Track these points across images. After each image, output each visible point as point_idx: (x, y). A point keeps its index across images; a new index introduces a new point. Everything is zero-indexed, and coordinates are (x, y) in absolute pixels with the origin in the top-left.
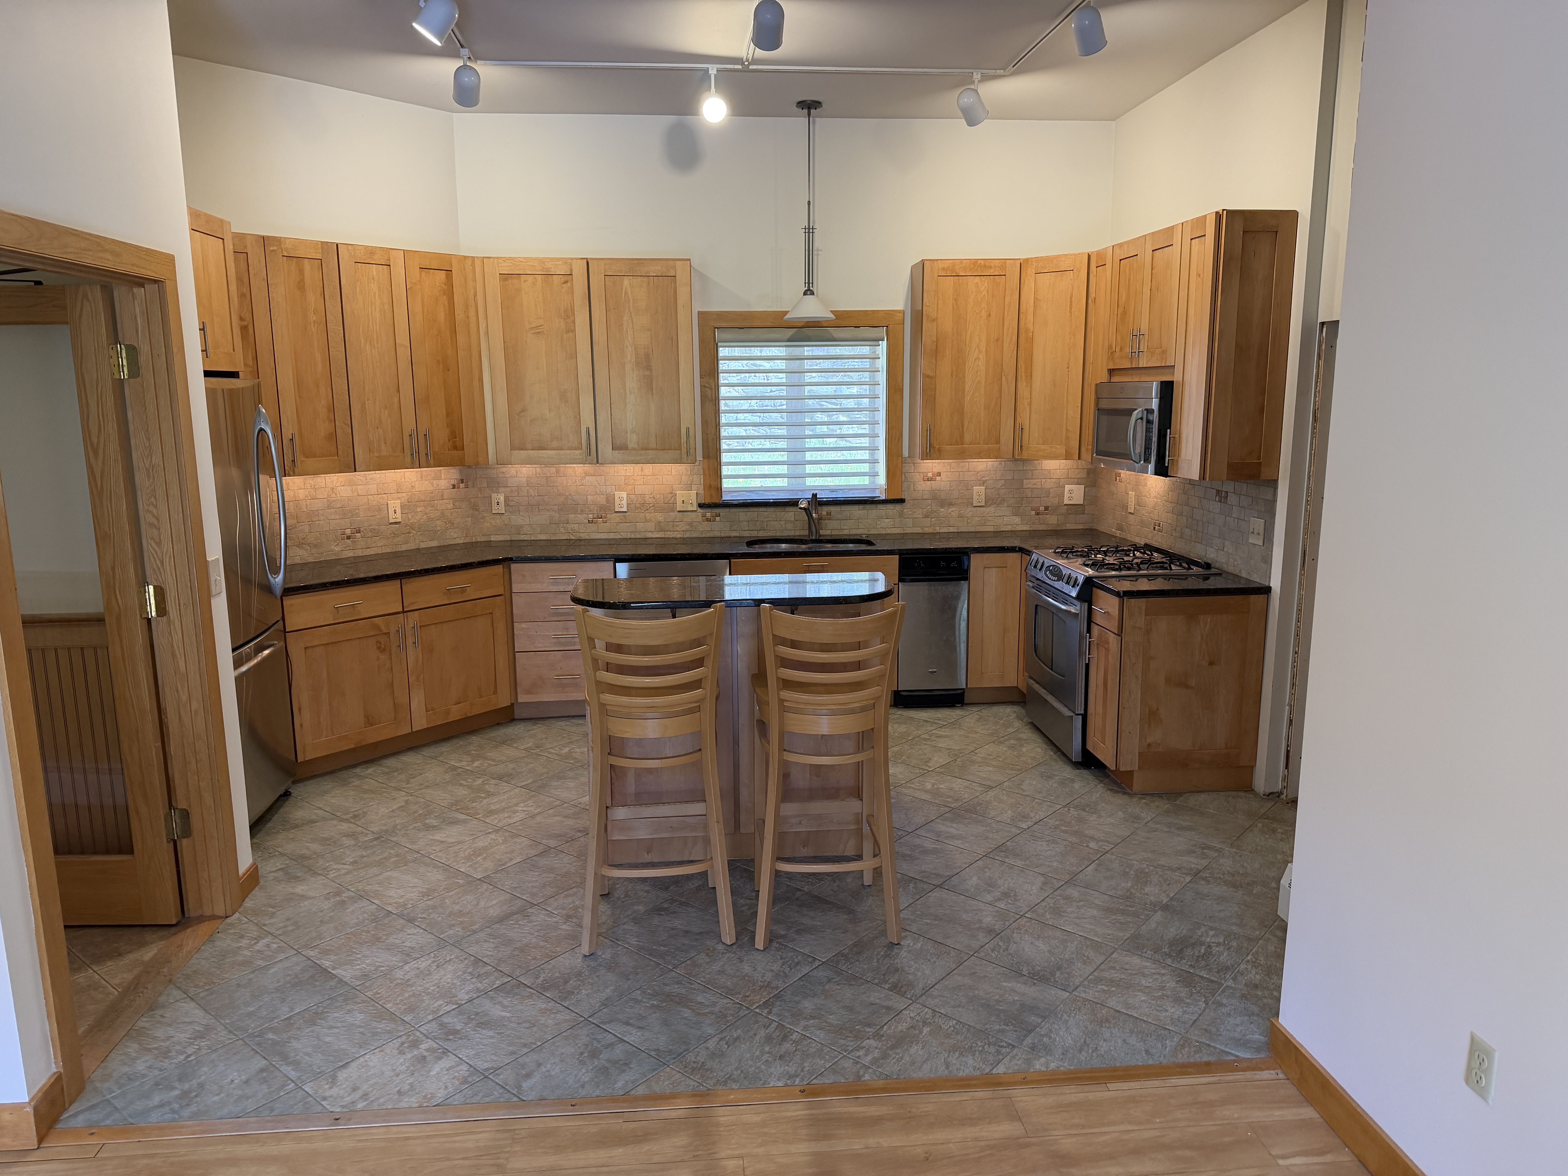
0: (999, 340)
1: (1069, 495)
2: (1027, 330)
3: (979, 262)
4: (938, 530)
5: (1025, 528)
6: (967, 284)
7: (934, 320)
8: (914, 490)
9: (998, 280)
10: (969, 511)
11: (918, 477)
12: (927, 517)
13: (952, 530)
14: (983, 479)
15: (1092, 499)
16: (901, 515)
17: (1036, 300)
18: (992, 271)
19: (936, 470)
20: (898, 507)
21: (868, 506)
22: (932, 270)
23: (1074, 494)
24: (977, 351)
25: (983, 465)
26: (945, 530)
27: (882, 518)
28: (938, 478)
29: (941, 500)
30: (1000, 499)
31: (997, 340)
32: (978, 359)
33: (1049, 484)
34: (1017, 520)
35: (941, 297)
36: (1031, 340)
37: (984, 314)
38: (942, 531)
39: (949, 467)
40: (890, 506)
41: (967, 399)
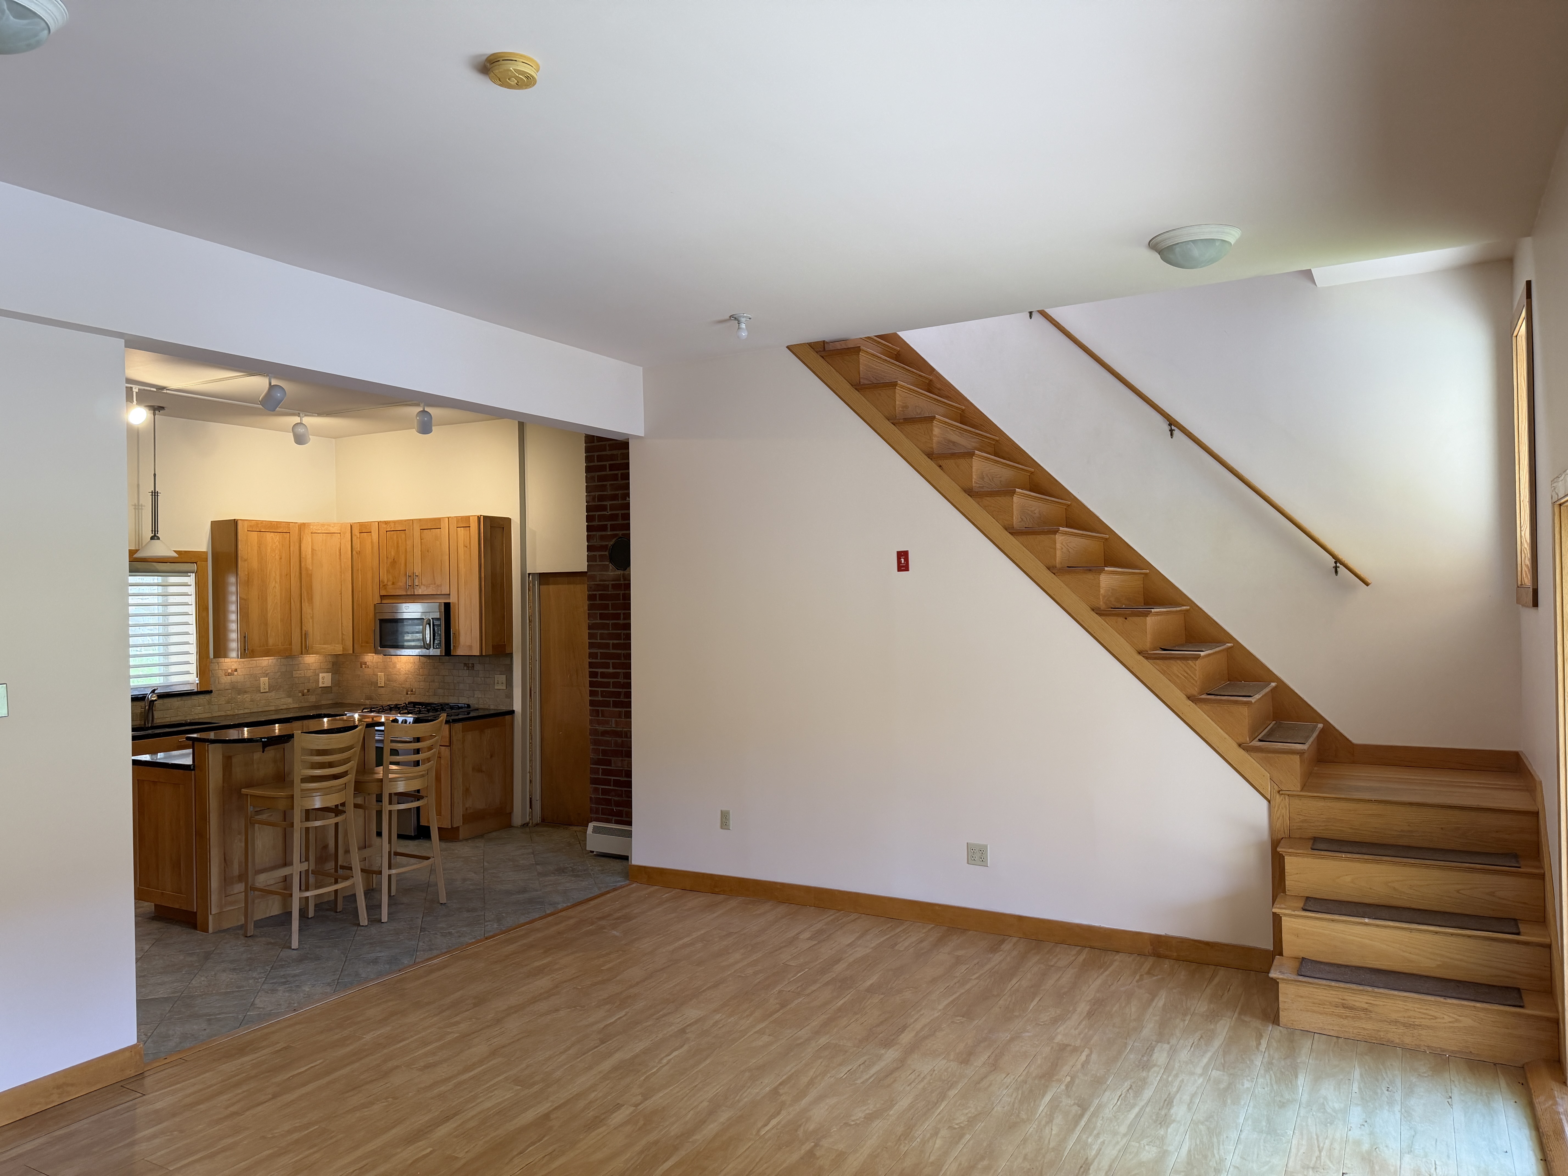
0: (288, 575)
1: (322, 680)
2: (307, 569)
3: (273, 523)
4: (237, 712)
5: (296, 706)
6: (266, 538)
7: (246, 560)
8: (218, 683)
9: (285, 536)
10: (258, 697)
11: (221, 673)
12: (228, 702)
13: (246, 711)
14: (266, 672)
15: (336, 683)
16: (209, 703)
17: (313, 550)
18: (282, 529)
19: (233, 667)
20: (207, 697)
21: (184, 698)
22: (243, 526)
23: (325, 679)
24: (274, 582)
25: (266, 662)
26: (242, 712)
27: (195, 706)
28: (236, 673)
29: (237, 689)
30: (278, 686)
31: (287, 575)
32: (275, 587)
33: (309, 673)
34: (290, 700)
35: (249, 544)
36: (310, 576)
37: (277, 557)
38: (239, 713)
39: (243, 665)
40: (201, 697)
41: (269, 615)
